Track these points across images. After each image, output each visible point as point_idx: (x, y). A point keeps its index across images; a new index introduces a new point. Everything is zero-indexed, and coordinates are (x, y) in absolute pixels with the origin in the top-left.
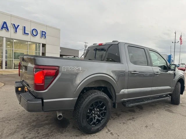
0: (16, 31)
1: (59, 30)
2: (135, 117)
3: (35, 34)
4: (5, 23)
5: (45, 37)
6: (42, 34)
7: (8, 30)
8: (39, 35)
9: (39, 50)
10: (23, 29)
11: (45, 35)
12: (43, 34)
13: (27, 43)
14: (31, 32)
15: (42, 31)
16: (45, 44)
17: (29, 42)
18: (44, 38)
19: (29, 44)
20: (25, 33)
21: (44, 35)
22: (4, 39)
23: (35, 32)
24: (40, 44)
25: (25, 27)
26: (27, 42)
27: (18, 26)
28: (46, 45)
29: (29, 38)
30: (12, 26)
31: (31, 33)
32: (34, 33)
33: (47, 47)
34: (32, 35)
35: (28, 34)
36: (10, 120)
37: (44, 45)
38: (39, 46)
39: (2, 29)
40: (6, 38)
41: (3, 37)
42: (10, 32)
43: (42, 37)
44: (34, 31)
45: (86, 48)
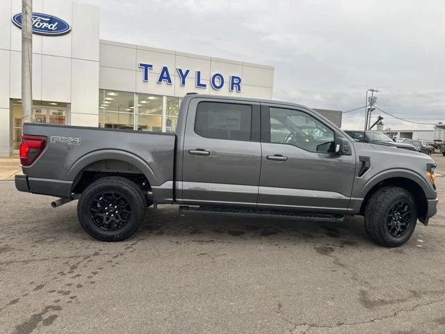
0: (184, 83)
1: (272, 69)
3: (218, 84)
4: (165, 69)
5: (239, 90)
6: (233, 83)
7: (170, 81)
10: (196, 76)
11: (238, 84)
12: (235, 82)
14: (210, 80)
15: (233, 78)
18: (237, 91)
20: (199, 84)
21: (236, 84)
22: (165, 99)
23: (218, 80)
25: (199, 73)
27: (188, 71)
30: (177, 74)
32: (217, 82)
34: (212, 87)
35: (205, 86)
39: (160, 80)
40: (168, 97)
41: (162, 96)
42: (173, 86)
43: (232, 89)
44: (216, 79)
45: (371, 104)
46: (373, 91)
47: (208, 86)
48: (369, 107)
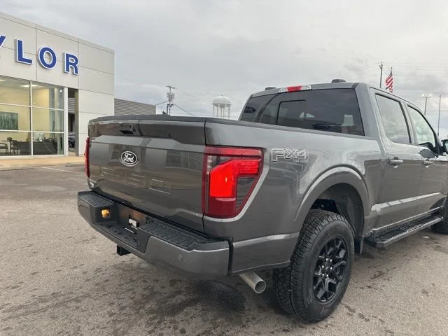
1: (112, 52)
2: (384, 270)
3: (48, 61)
5: (77, 72)
6: (68, 63)
8: (59, 66)
9: (62, 106)
10: (16, 47)
11: (75, 65)
12: (70, 61)
13: (27, 86)
14: (37, 56)
15: (68, 56)
16: (77, 90)
17: (34, 83)
18: (73, 74)
19: (34, 89)
20: (21, 58)
21: (71, 64)
23: (48, 56)
24: (62, 88)
25: (20, 43)
26: (29, 82)
27: (3, 38)
28: (79, 91)
29: (32, 72)
31: (37, 60)
32: (46, 58)
33: (81, 96)
34: (40, 64)
35: (30, 61)
36: (77, 300)
37: (73, 93)
38: (61, 95)
43: (68, 70)
44: (45, 55)
45: (170, 100)
46: (170, 87)
47: (34, 61)
48: (168, 103)
